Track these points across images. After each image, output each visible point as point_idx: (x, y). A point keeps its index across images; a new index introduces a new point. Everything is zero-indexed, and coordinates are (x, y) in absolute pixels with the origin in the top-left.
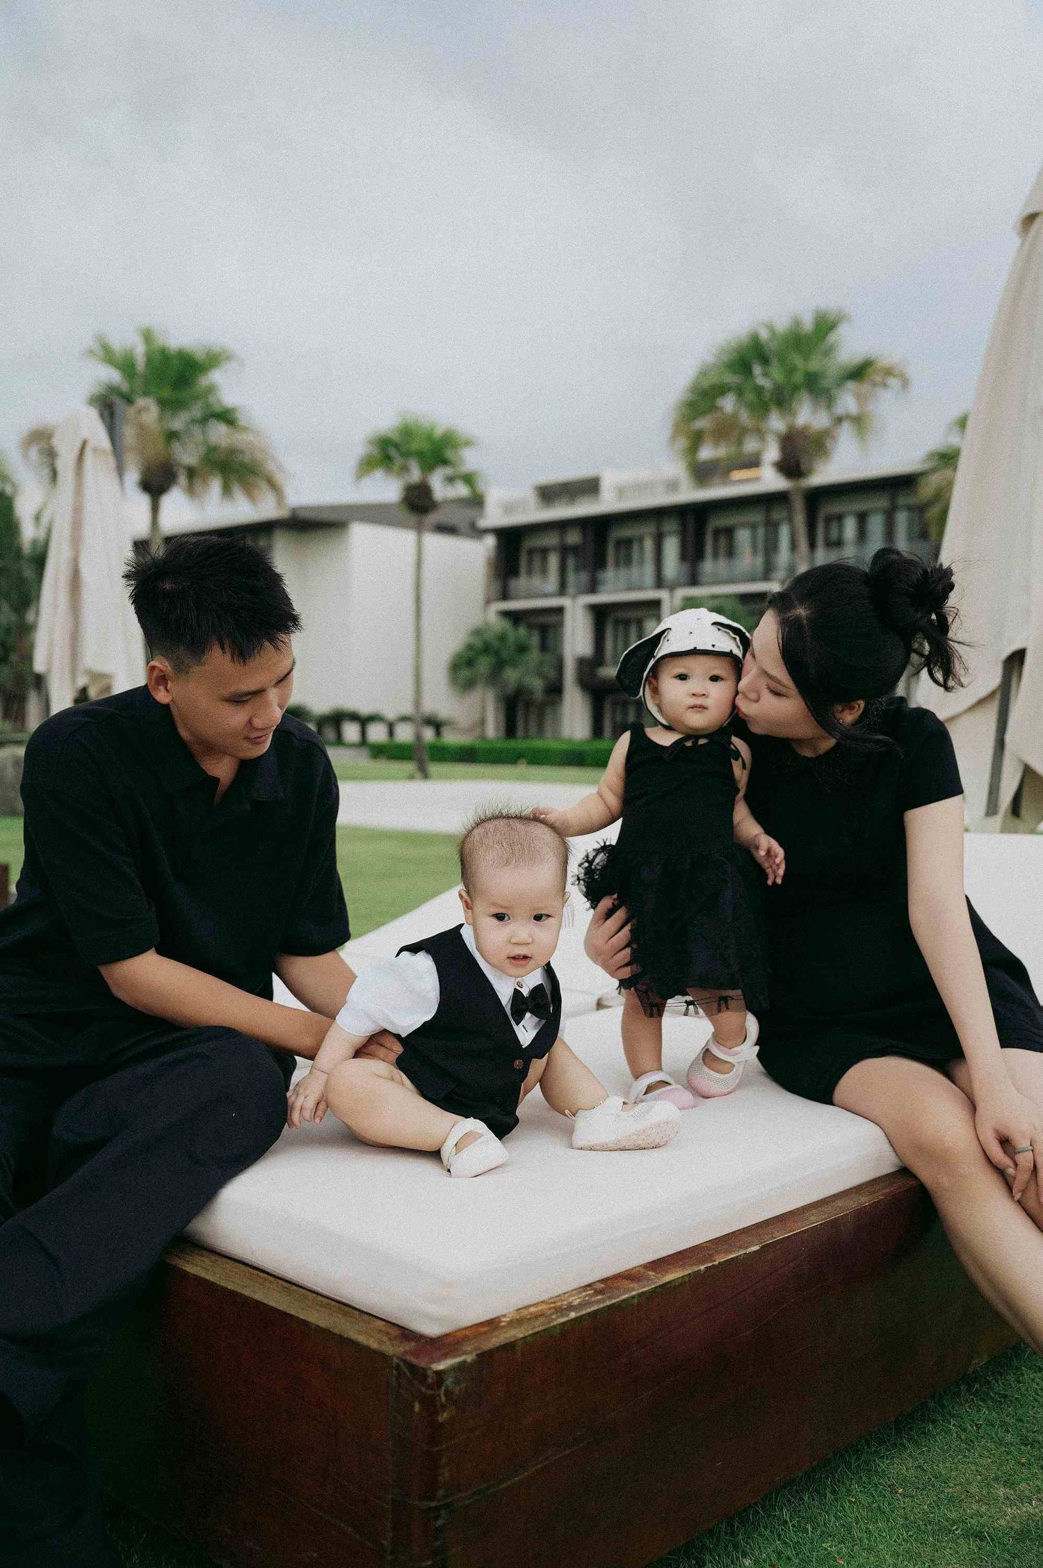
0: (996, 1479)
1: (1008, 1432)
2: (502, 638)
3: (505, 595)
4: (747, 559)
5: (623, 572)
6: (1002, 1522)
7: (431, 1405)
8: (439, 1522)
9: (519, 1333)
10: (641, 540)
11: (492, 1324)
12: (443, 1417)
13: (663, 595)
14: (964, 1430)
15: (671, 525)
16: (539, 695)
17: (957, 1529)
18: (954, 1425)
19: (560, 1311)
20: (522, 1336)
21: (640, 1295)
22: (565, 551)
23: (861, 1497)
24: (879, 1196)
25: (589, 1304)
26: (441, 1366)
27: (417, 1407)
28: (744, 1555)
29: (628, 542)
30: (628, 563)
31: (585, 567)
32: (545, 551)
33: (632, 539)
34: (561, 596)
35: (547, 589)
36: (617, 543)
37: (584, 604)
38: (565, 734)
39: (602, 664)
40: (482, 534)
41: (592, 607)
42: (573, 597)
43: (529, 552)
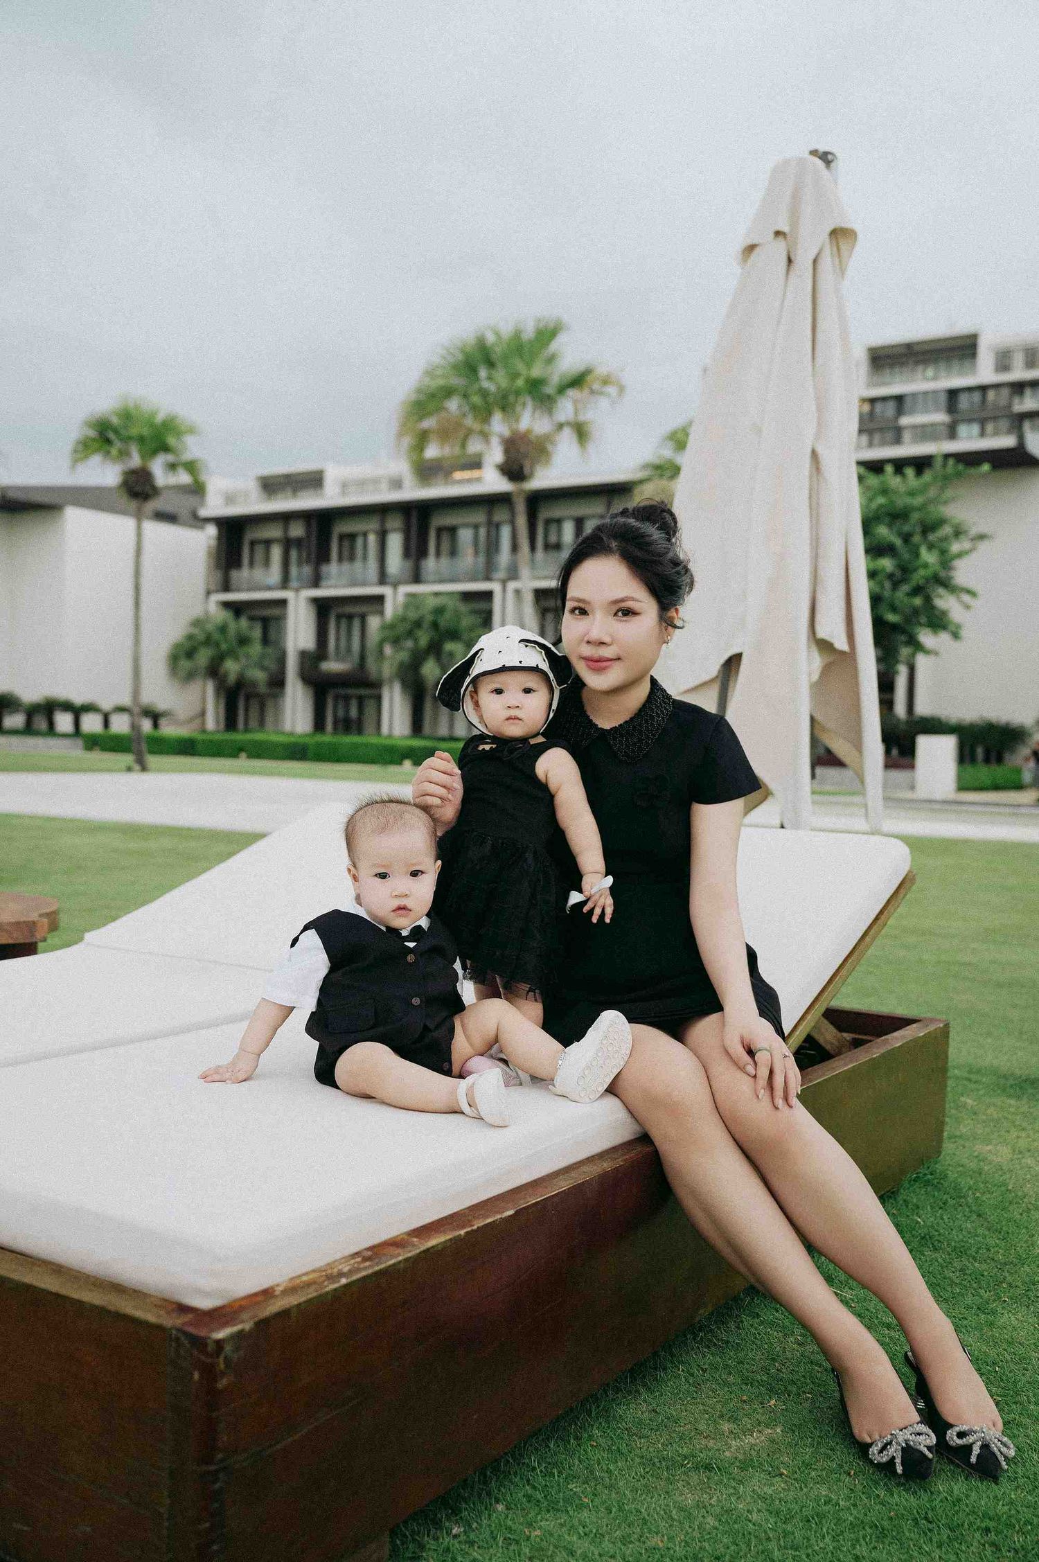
0: (722, 1416)
1: (730, 1373)
2: (223, 629)
3: (226, 587)
4: (468, 559)
5: (346, 566)
6: (727, 1454)
7: (210, 1373)
8: (217, 1486)
9: (294, 1300)
10: (365, 535)
11: (267, 1294)
12: (222, 1383)
13: (386, 591)
14: (692, 1375)
15: (395, 522)
16: (263, 689)
17: (688, 1463)
18: (683, 1371)
19: (331, 1278)
20: (296, 1303)
21: (406, 1260)
22: (288, 544)
23: (602, 1441)
24: (620, 1162)
25: (358, 1270)
26: (221, 1335)
27: (196, 1376)
28: (497, 1501)
29: (352, 537)
30: (352, 558)
31: (308, 561)
32: (268, 543)
33: (356, 535)
34: (284, 588)
35: (270, 581)
36: (341, 537)
37: (307, 598)
38: (286, 726)
39: (325, 658)
40: (203, 523)
41: (315, 601)
42: (297, 590)
43: (252, 543)
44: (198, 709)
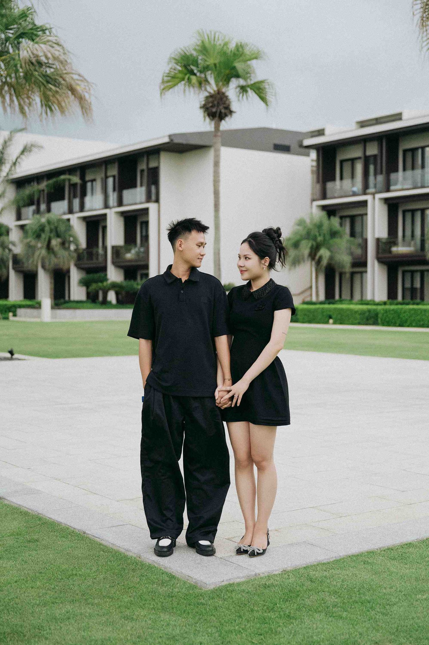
2: (319, 226)
3: (324, 197)
5: (409, 173)
10: (423, 149)
16: (348, 269)
22: (367, 160)
29: (414, 150)
30: (413, 168)
31: (381, 173)
32: (353, 161)
33: (416, 149)
34: (365, 193)
35: (355, 189)
36: (405, 151)
37: (381, 199)
38: (369, 297)
39: (395, 244)
40: (307, 150)
41: (386, 201)
42: (373, 194)
43: (342, 162)
44: (308, 285)
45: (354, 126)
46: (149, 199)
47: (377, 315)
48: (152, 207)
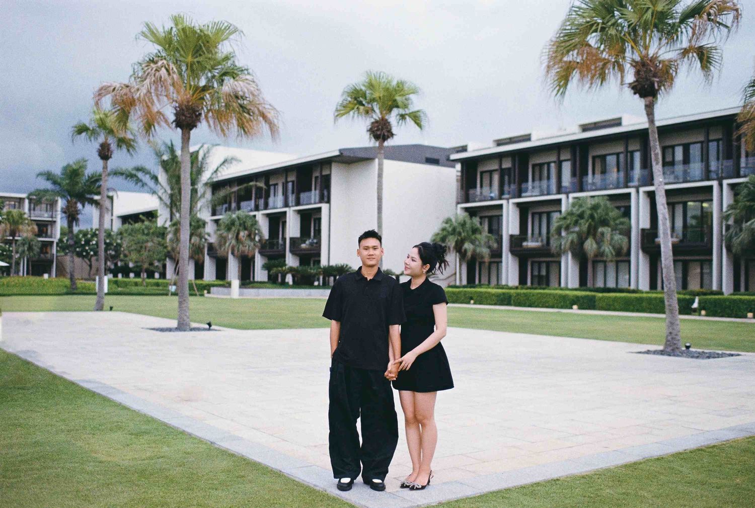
2: (463, 224)
3: (467, 200)
4: (613, 175)
5: (537, 183)
10: (549, 164)
13: (563, 197)
15: (566, 155)
16: (487, 259)
22: (503, 172)
29: (541, 165)
30: (540, 179)
31: (514, 183)
32: (491, 172)
33: (543, 164)
34: (500, 199)
35: (492, 195)
36: (534, 166)
37: (514, 204)
38: (504, 283)
39: (525, 239)
40: (453, 163)
41: (518, 205)
42: (508, 199)
43: (482, 173)
44: (454, 272)
45: (492, 144)
46: (322, 200)
47: (510, 296)
48: (324, 207)
